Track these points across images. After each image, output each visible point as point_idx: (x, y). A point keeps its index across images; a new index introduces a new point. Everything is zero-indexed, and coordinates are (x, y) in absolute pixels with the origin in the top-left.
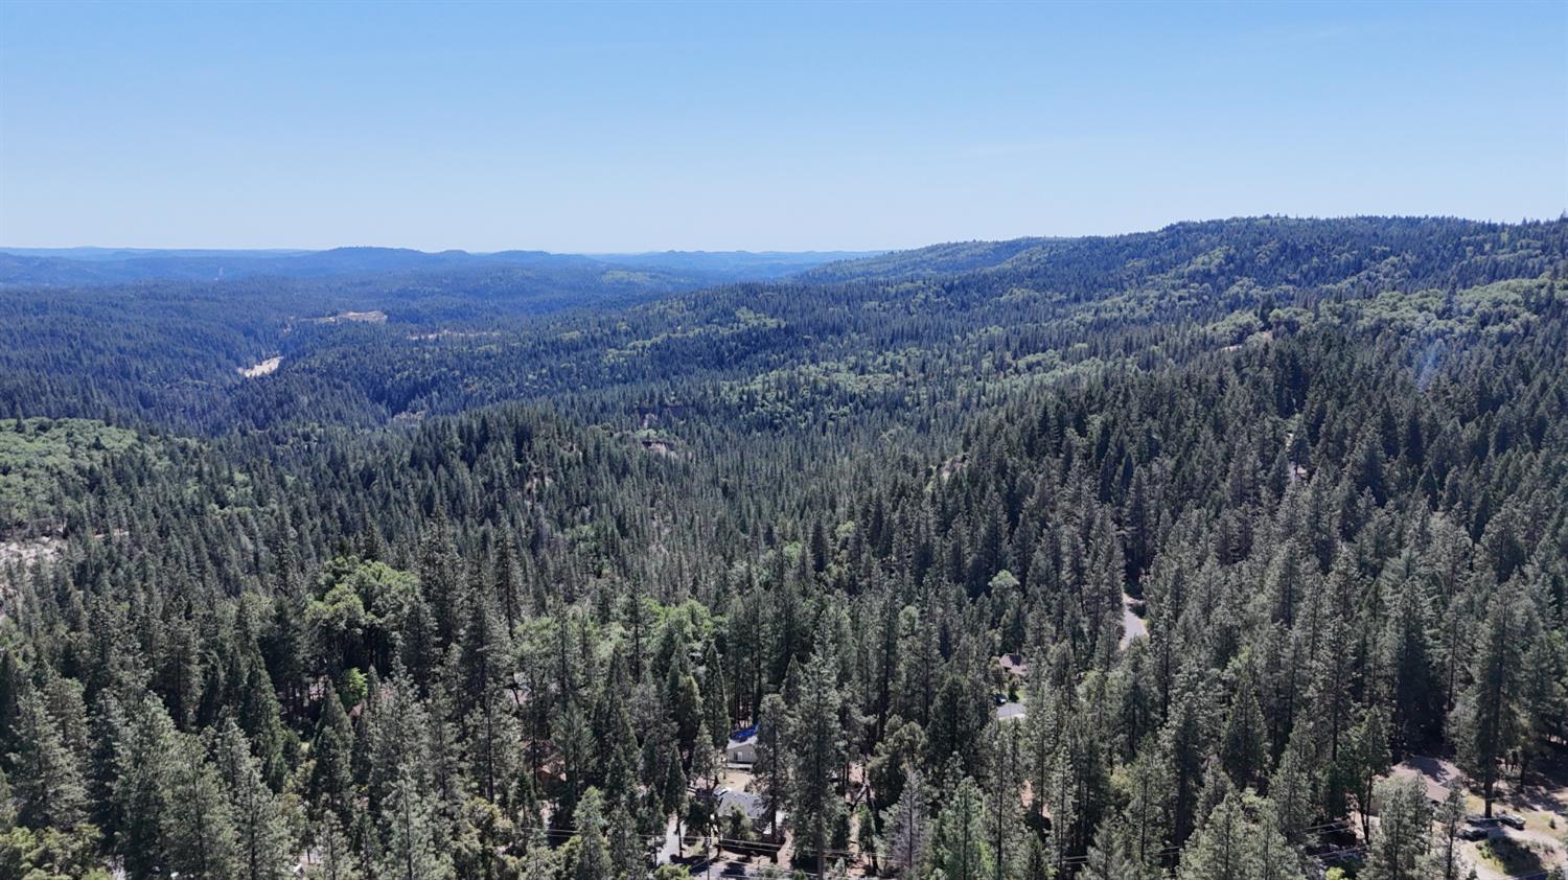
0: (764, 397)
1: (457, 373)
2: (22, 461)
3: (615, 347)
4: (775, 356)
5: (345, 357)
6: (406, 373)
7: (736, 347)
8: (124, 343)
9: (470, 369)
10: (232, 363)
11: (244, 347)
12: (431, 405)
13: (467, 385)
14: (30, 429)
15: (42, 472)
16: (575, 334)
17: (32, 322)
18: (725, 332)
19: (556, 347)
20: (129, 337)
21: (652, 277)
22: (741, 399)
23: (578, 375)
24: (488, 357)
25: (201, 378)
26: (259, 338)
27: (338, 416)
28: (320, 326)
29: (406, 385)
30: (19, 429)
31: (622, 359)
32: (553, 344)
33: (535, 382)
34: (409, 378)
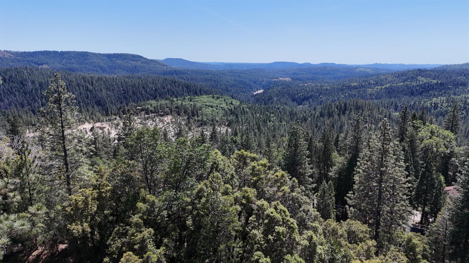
0: (442, 105)
1: (317, 94)
2: (215, 105)
3: (370, 88)
4: (437, 93)
5: (283, 89)
6: (302, 94)
7: (419, 89)
8: (226, 83)
9: (321, 93)
10: (251, 90)
11: (254, 86)
12: (310, 103)
13: (321, 98)
14: (215, 98)
15: (220, 108)
16: (355, 84)
17: (206, 76)
18: (414, 84)
19: (350, 88)
20: (227, 82)
21: (372, 70)
22: (431, 105)
23: (358, 96)
24: (327, 90)
25: (245, 93)
26: (257, 84)
27: (286, 104)
28: (273, 81)
29: (302, 97)
30: (213, 97)
31: (374, 92)
32: (348, 87)
33: (343, 98)
34: (302, 95)
